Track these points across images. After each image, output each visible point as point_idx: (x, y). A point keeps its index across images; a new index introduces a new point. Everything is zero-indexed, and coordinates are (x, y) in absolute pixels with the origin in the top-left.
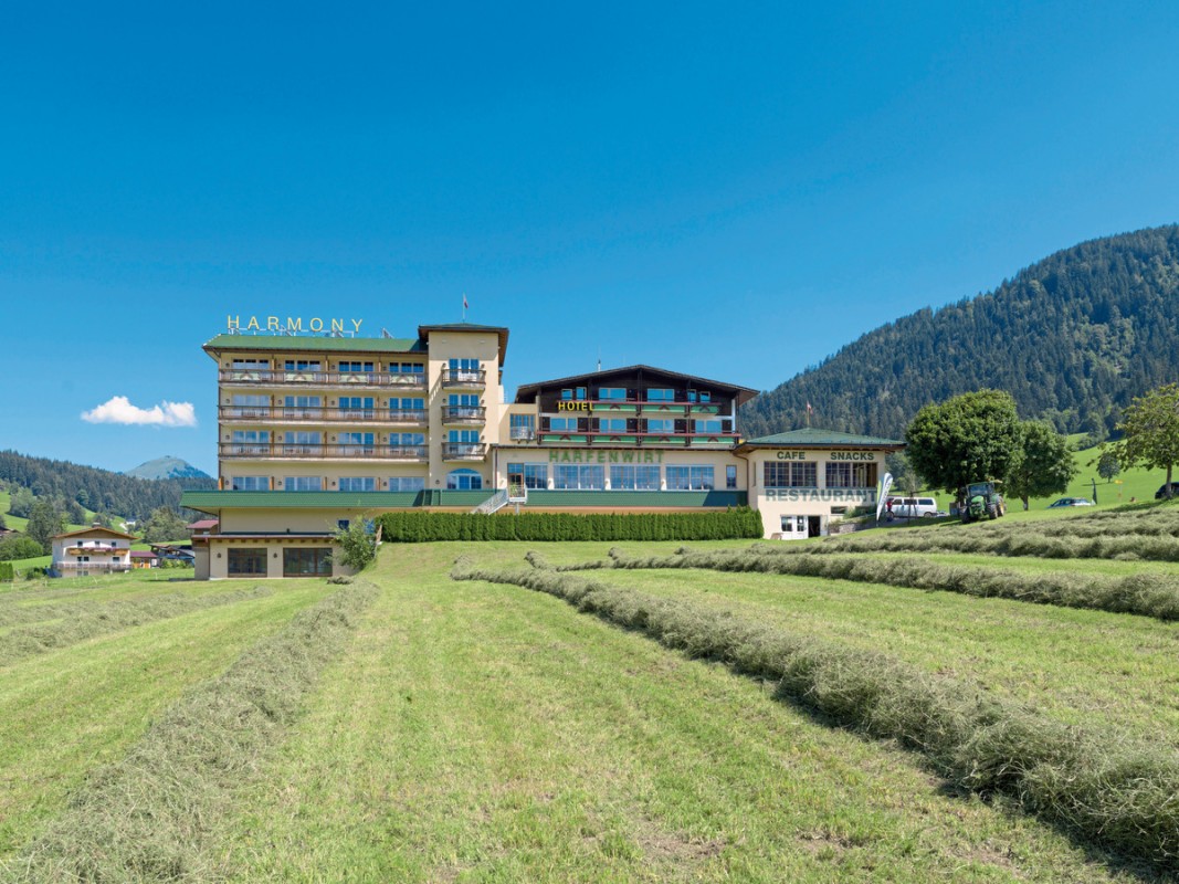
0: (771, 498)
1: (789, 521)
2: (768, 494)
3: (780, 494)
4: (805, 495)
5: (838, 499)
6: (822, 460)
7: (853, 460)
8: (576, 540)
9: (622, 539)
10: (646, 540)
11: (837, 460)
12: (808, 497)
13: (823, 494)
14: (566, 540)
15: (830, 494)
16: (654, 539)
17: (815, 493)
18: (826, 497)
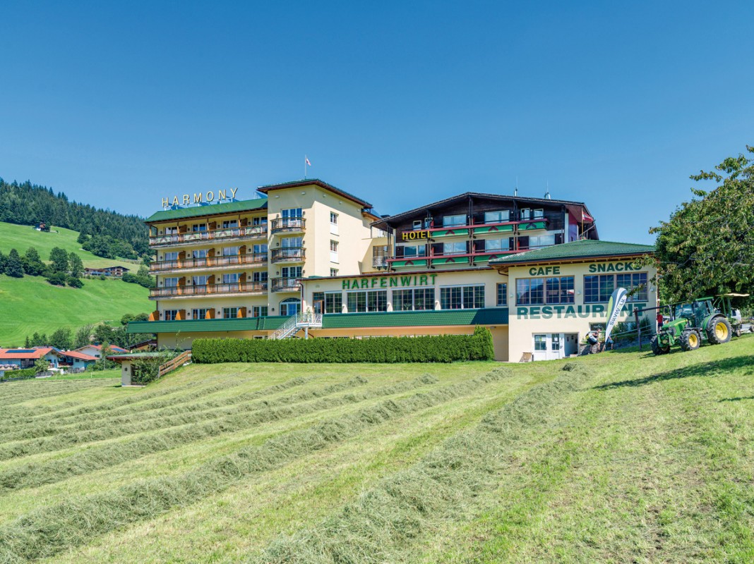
0: (522, 317)
1: (543, 340)
2: (519, 313)
3: (532, 313)
4: (559, 312)
5: (598, 314)
6: (579, 274)
7: (616, 272)
8: (323, 362)
9: (360, 361)
10: (380, 362)
11: (597, 273)
12: (563, 315)
13: (580, 310)
14: (315, 362)
15: (588, 311)
16: (386, 361)
17: (571, 310)
18: (584, 314)
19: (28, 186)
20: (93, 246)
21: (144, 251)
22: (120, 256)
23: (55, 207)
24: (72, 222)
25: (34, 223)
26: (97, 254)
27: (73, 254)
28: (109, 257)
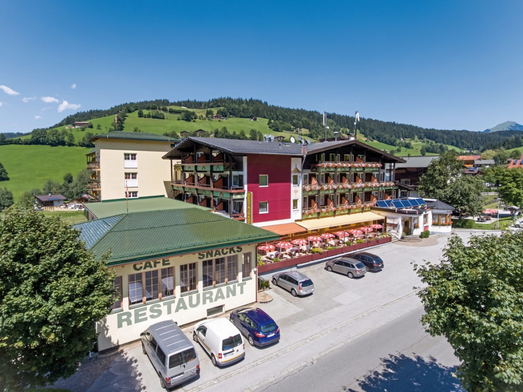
19: (251, 100)
20: (273, 126)
21: (297, 127)
22: (285, 130)
23: (261, 108)
24: (267, 115)
25: (251, 117)
26: (274, 130)
27: (259, 132)
28: (279, 131)
